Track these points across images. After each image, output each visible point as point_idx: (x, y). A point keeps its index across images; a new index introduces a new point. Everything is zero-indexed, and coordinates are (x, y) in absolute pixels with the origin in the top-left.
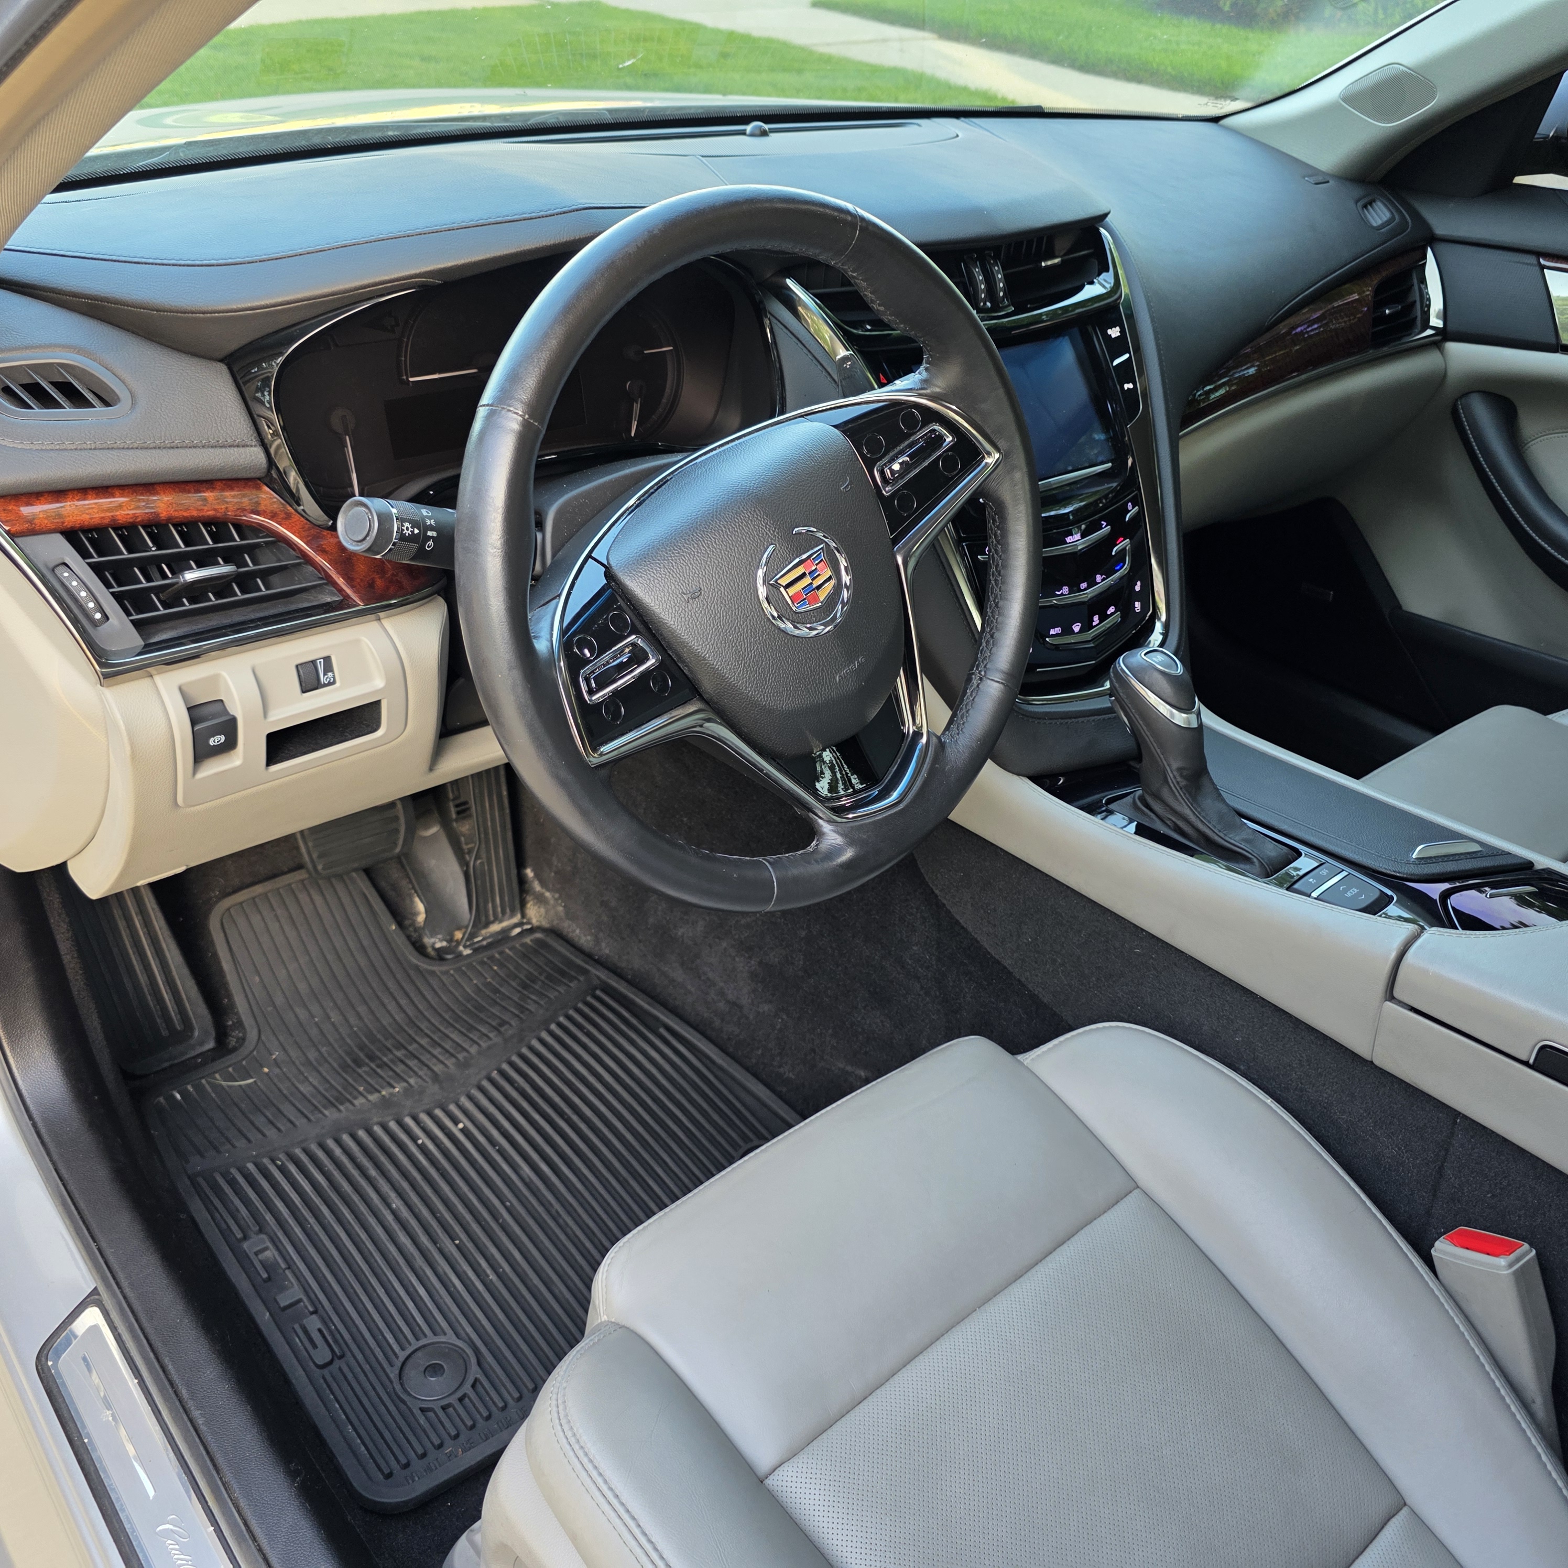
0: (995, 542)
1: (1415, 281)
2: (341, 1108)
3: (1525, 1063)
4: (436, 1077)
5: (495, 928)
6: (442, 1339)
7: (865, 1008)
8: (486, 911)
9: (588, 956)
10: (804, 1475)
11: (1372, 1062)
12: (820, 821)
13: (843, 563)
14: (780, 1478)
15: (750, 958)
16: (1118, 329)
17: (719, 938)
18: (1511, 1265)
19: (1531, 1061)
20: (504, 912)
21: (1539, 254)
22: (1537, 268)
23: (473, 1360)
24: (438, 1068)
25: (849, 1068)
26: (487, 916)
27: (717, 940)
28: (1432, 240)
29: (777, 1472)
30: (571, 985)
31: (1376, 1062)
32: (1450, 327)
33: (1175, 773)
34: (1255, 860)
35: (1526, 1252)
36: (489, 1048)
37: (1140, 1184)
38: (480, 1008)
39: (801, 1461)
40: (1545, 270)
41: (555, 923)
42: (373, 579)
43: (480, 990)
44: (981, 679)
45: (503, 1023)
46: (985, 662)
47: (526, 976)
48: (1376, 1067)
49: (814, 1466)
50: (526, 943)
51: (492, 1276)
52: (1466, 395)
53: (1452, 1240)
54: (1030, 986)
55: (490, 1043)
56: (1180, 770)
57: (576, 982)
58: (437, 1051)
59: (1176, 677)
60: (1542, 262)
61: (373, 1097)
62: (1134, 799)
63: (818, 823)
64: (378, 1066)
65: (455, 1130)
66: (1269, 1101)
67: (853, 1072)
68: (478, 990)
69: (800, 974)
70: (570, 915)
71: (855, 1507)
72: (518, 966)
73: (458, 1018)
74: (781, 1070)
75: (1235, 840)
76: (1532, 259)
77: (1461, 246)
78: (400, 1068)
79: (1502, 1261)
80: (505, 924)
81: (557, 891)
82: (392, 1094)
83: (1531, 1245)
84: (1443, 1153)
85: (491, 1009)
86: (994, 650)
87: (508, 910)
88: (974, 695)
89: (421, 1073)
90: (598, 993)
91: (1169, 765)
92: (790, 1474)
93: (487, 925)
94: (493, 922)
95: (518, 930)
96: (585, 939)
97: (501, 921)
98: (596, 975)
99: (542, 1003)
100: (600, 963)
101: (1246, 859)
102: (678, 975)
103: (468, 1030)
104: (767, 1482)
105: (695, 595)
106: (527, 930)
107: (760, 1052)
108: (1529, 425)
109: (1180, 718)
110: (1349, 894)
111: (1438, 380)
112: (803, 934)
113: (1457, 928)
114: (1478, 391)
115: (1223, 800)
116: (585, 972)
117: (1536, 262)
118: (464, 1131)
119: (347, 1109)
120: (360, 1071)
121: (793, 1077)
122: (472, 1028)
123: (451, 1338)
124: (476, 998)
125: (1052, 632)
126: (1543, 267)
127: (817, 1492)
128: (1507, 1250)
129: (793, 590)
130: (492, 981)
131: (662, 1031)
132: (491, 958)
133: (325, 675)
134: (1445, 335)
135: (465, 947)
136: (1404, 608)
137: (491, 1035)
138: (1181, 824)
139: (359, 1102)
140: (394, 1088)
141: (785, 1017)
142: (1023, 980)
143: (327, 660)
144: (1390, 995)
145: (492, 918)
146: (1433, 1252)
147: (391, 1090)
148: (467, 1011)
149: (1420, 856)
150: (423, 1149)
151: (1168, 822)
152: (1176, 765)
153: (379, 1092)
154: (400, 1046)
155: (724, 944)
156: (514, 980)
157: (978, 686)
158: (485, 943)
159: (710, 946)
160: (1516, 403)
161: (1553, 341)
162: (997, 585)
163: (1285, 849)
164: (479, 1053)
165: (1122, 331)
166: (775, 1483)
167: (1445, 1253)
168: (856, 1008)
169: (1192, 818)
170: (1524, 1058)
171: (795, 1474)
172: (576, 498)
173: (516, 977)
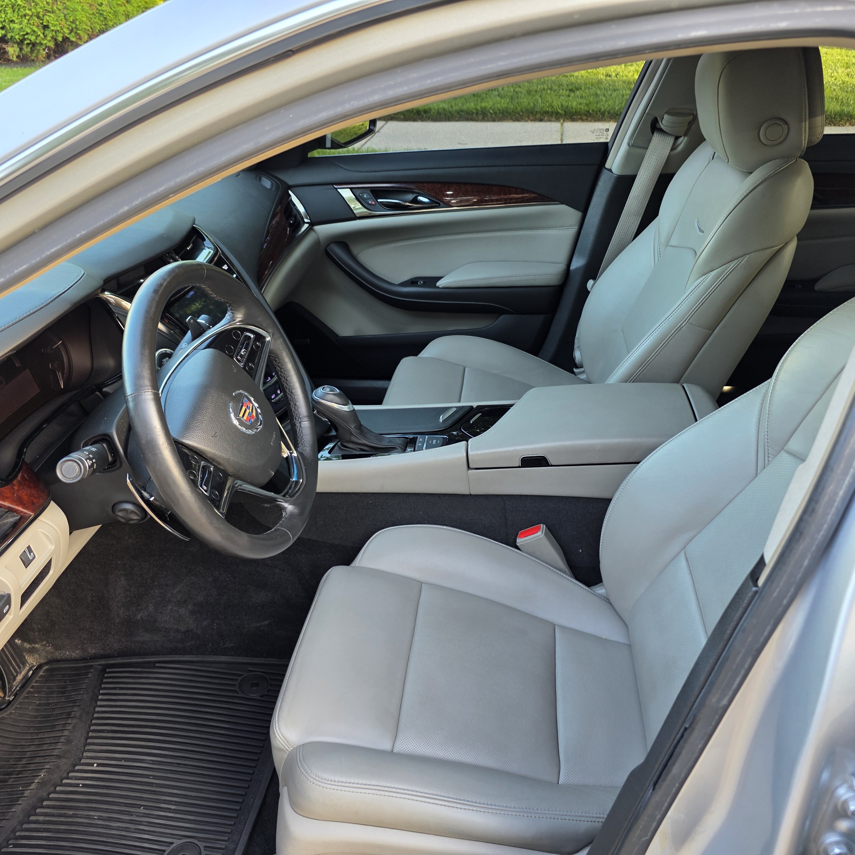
0: (279, 369)
1: (292, 206)
2: (20, 802)
3: (519, 467)
4: (58, 757)
5: (19, 677)
6: (174, 845)
7: (256, 594)
8: (11, 672)
9: (83, 659)
10: (405, 740)
11: (470, 494)
12: (283, 504)
13: (252, 399)
14: (398, 747)
15: (187, 605)
16: (226, 265)
17: (165, 606)
18: (542, 533)
19: (520, 465)
20: (20, 668)
21: (333, 184)
22: (335, 190)
23: (196, 841)
24: (56, 752)
25: (259, 625)
26: (13, 674)
27: (164, 608)
28: (290, 187)
29: (395, 747)
30: (89, 676)
31: (472, 493)
32: (313, 221)
33: (354, 429)
34: (397, 447)
35: (543, 527)
36: (74, 727)
37: (422, 581)
38: (49, 716)
39: (400, 736)
40: (338, 190)
41: (49, 657)
42: (32, 500)
43: (38, 709)
44: (300, 423)
45: (69, 713)
46: (298, 415)
47: (58, 688)
48: (473, 495)
49: (406, 734)
50: (42, 675)
51: (173, 807)
52: (328, 245)
53: (520, 537)
54: (329, 542)
55: (72, 725)
56: (355, 427)
57: (90, 673)
58: (45, 747)
59: (339, 393)
60: (335, 186)
61: (33, 786)
62: (339, 446)
63: (282, 505)
64: (18, 774)
65: (95, 767)
66: (445, 527)
67: (261, 625)
68: (37, 710)
69: (218, 597)
70: (57, 648)
71: (427, 736)
72: (48, 687)
73: (38, 728)
74: (225, 646)
75: (385, 444)
76: (331, 187)
77: (300, 188)
78: (32, 767)
79: (539, 533)
80: (23, 673)
81: (42, 640)
82: (41, 779)
83: (543, 524)
84: (504, 511)
85: (54, 713)
86: (299, 410)
87: (21, 665)
88: (301, 429)
89: (47, 760)
90: (107, 670)
91: (351, 428)
92: (400, 743)
93: (14, 679)
94: (17, 676)
95: (31, 672)
96: (76, 654)
97: (20, 673)
98: (98, 665)
99: (81, 692)
100: (94, 658)
101: (394, 448)
102: (147, 637)
103: (52, 728)
104: (395, 751)
105: (214, 436)
106: (35, 669)
107: (210, 645)
108: (355, 250)
109: (346, 408)
110: (434, 443)
111: (317, 243)
112: (211, 579)
113: (472, 438)
114: (332, 243)
115: (372, 432)
116: (91, 667)
117: (333, 188)
118: (99, 765)
119: (22, 801)
120: (9, 783)
121: (233, 645)
122: (53, 726)
123: (177, 842)
124: (39, 714)
125: (273, 397)
126: (336, 189)
127: (413, 741)
128: (539, 529)
129: (245, 418)
130: (39, 702)
131: (157, 665)
132: (29, 692)
133: (30, 555)
134: (312, 224)
135: (9, 696)
136: (340, 335)
137: (69, 722)
138: (363, 447)
139: (27, 793)
140: (40, 775)
141: (217, 621)
142: (324, 540)
143: (29, 548)
144: (469, 467)
145: (15, 674)
146: (517, 544)
147: (40, 777)
148: (40, 722)
149: (443, 420)
150: (84, 786)
151: (357, 449)
152: (353, 426)
153: (34, 782)
154: (20, 759)
155: (169, 607)
156: (53, 694)
157: (300, 426)
158: (18, 688)
159: (161, 613)
160: (347, 243)
161: (353, 216)
162: (287, 384)
163: (403, 439)
164: (70, 732)
165: (228, 266)
166: (397, 750)
167: (522, 542)
168: (252, 597)
169: (368, 443)
170: (518, 465)
171: (401, 742)
172: (119, 421)
173: (52, 693)
